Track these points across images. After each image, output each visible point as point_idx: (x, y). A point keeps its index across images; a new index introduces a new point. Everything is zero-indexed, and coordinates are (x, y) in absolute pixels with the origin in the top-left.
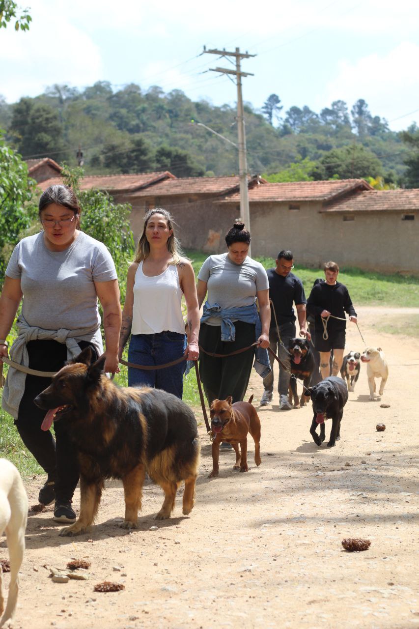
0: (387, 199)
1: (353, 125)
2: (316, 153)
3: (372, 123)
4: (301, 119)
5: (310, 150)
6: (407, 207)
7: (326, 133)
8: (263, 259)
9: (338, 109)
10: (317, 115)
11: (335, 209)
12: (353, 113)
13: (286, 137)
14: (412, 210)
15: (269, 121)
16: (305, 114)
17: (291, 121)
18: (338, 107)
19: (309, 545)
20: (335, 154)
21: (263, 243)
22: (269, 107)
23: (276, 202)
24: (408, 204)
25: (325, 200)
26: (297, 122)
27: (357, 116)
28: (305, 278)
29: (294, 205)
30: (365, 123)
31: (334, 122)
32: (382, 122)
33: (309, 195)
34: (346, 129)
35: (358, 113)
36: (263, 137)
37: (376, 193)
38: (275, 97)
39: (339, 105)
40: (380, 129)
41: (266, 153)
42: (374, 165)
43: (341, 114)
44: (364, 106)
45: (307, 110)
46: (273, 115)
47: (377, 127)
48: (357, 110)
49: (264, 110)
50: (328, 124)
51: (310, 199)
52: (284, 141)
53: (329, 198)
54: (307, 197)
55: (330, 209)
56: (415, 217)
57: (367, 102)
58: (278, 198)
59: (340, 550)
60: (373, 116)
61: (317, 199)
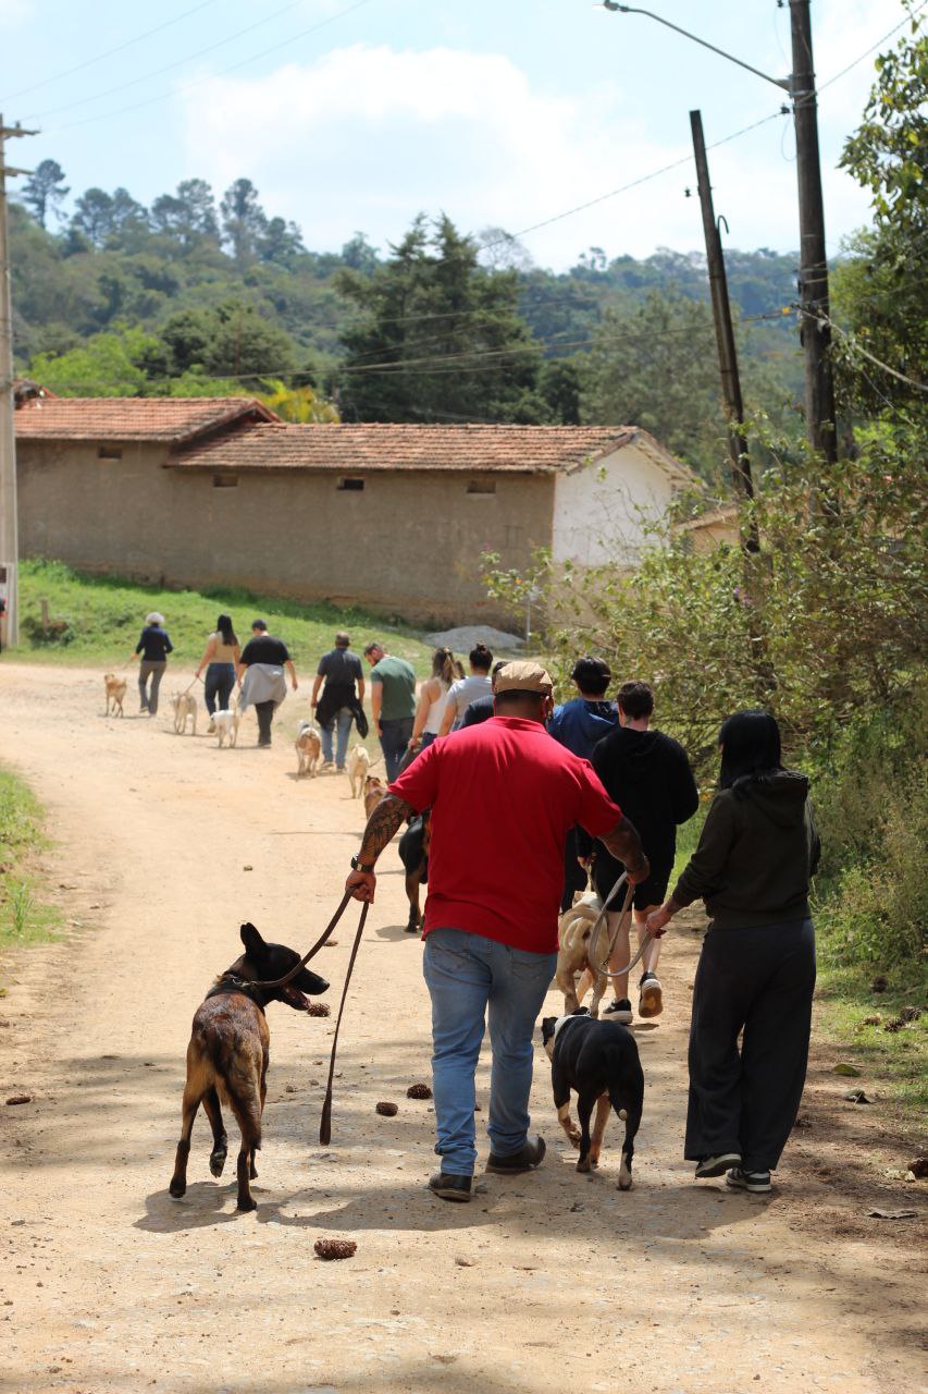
0: (307, 443)
1: (224, 235)
2: (142, 296)
3: (266, 233)
4: (111, 217)
5: (129, 289)
6: (349, 463)
7: (164, 252)
8: (41, 563)
9: (192, 198)
10: (145, 211)
11: (197, 460)
12: (225, 209)
13: (75, 257)
14: (358, 469)
15: (39, 219)
16: (119, 207)
17: (87, 221)
18: (192, 194)
19: (263, 1248)
20: (191, 318)
21: (42, 526)
22: (40, 188)
23: (70, 440)
24: (350, 457)
25: (175, 439)
26: (99, 224)
27: (233, 215)
28: (131, 608)
29: (109, 449)
30: (249, 230)
31: (183, 228)
32: (289, 231)
33: (142, 428)
34: (206, 246)
35: (235, 209)
36: (25, 257)
37: (285, 428)
38: (52, 168)
39: (196, 189)
40: (283, 247)
41: (31, 295)
42: (279, 348)
43: (199, 211)
44: (251, 194)
45: (123, 199)
46: (48, 208)
47: (278, 241)
48: (233, 202)
49: (27, 194)
50: (168, 231)
51: (144, 438)
52: (72, 268)
53: (185, 437)
54: (138, 433)
55: (186, 460)
56: (366, 485)
57: (255, 185)
58: (75, 433)
59: (311, 1258)
60: (269, 217)
61: (160, 438)
